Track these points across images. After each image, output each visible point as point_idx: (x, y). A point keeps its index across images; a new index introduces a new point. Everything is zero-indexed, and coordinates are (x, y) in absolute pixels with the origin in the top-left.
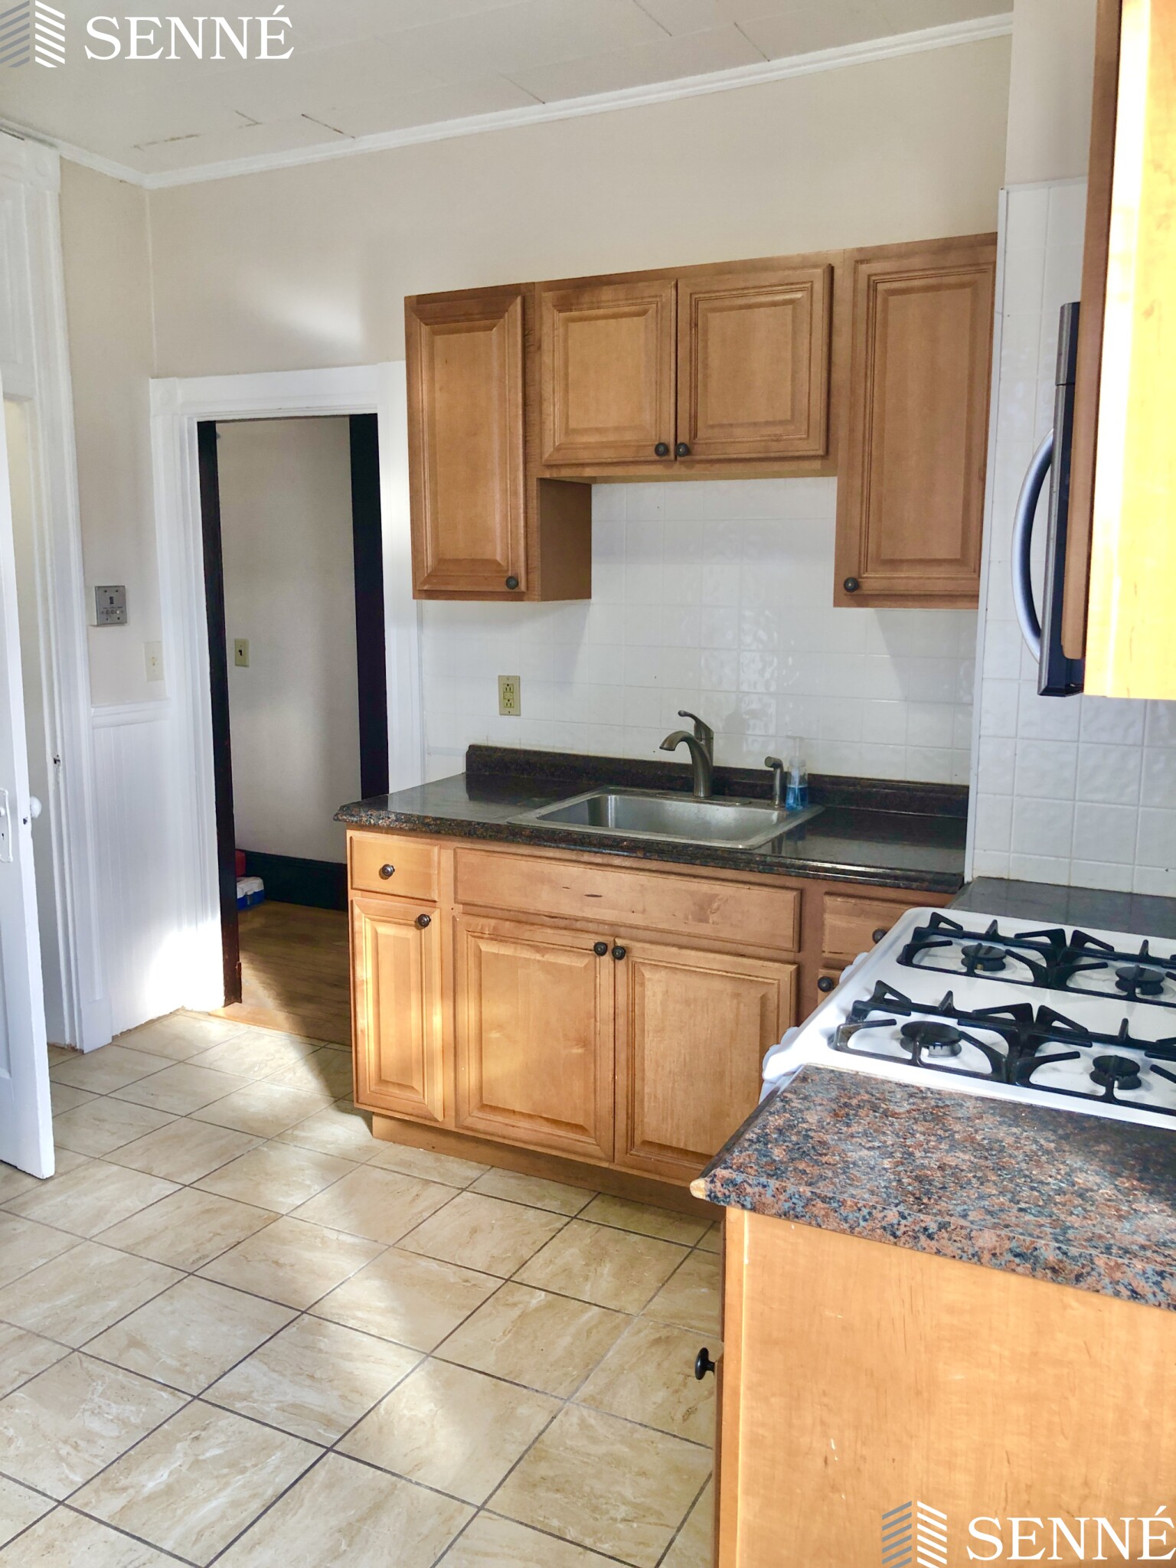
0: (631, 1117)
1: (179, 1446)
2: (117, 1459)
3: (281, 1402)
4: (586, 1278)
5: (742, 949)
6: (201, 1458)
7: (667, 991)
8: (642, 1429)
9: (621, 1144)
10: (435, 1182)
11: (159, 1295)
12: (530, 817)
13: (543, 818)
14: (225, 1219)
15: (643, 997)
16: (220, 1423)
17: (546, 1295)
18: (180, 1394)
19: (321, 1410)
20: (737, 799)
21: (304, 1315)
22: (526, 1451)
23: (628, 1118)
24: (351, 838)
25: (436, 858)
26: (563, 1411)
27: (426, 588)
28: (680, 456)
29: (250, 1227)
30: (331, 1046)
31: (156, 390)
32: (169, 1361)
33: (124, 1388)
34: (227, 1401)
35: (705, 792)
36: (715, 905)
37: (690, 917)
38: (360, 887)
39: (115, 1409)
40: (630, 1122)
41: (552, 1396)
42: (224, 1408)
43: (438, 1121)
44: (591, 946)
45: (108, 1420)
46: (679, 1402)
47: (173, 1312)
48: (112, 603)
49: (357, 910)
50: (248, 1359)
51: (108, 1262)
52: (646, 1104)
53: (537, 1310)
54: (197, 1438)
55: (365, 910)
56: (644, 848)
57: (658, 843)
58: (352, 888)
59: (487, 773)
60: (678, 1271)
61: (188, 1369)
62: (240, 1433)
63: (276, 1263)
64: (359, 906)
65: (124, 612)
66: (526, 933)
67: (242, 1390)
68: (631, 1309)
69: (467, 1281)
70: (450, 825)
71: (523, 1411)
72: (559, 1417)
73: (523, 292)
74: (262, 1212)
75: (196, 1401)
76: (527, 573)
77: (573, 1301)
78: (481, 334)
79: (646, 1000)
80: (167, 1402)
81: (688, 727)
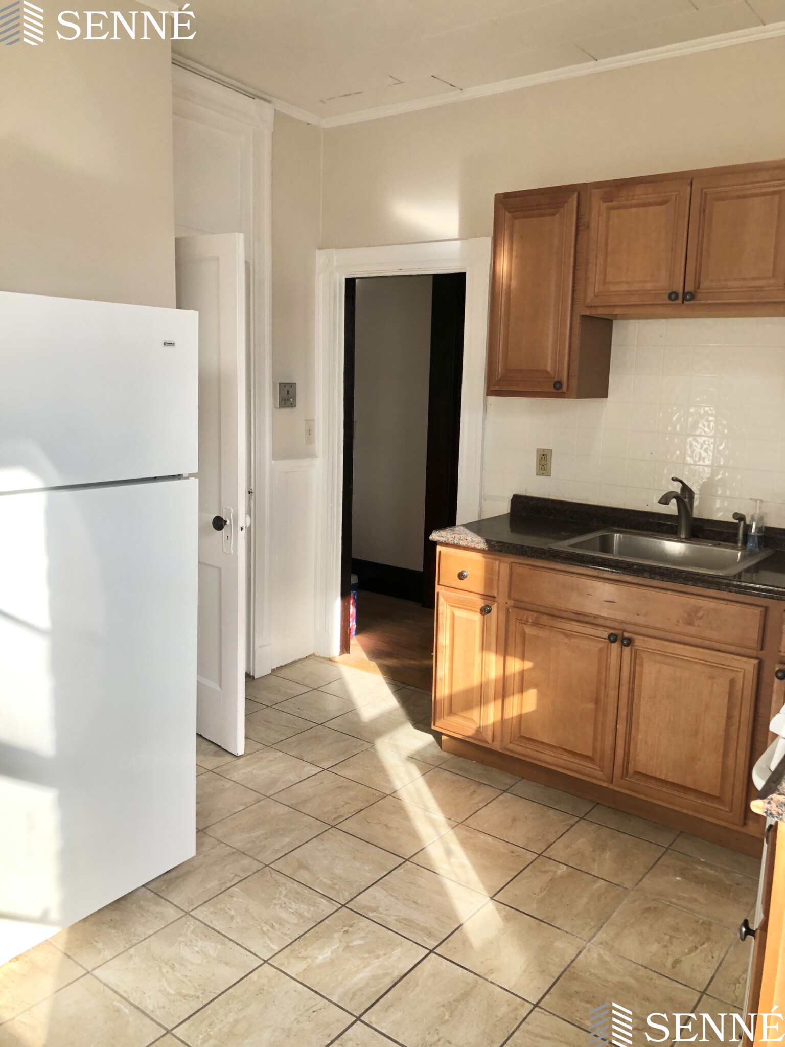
0: (627, 754)
1: (336, 935)
2: (299, 938)
3: (398, 916)
4: (594, 860)
5: (717, 645)
6: (350, 944)
7: (660, 671)
8: (643, 969)
9: (618, 771)
10: (484, 784)
11: (314, 838)
12: (564, 545)
13: (572, 546)
14: (352, 794)
15: (641, 673)
16: (361, 924)
17: (567, 868)
18: (334, 902)
19: (423, 925)
20: (710, 541)
21: (408, 862)
22: (563, 972)
23: (624, 755)
24: (440, 552)
25: (497, 568)
26: (586, 948)
27: (496, 388)
28: (688, 300)
29: (368, 801)
30: (408, 687)
31: (321, 257)
32: (324, 880)
33: (298, 893)
34: (363, 910)
35: (686, 534)
36: (700, 614)
37: (681, 621)
38: (445, 584)
39: (294, 906)
40: (626, 758)
41: (577, 937)
42: (361, 915)
43: (488, 743)
44: (606, 635)
45: (291, 912)
46: (668, 954)
47: (324, 850)
48: (288, 393)
49: (441, 599)
50: (374, 886)
51: (281, 813)
52: (639, 746)
53: (561, 877)
54: (346, 932)
55: (447, 599)
56: (649, 571)
57: (660, 568)
58: (439, 584)
59: (525, 514)
60: (659, 862)
61: (337, 887)
62: (374, 932)
63: (386, 825)
64: (442, 596)
65: (295, 400)
66: (559, 624)
67: (372, 905)
68: (628, 885)
69: (513, 852)
70: (508, 547)
71: (558, 944)
72: (584, 951)
73: (579, 191)
74: (375, 792)
75: (344, 908)
76: (568, 379)
77: (586, 875)
78: (547, 219)
79: (644, 676)
80: (326, 907)
81: (677, 488)
